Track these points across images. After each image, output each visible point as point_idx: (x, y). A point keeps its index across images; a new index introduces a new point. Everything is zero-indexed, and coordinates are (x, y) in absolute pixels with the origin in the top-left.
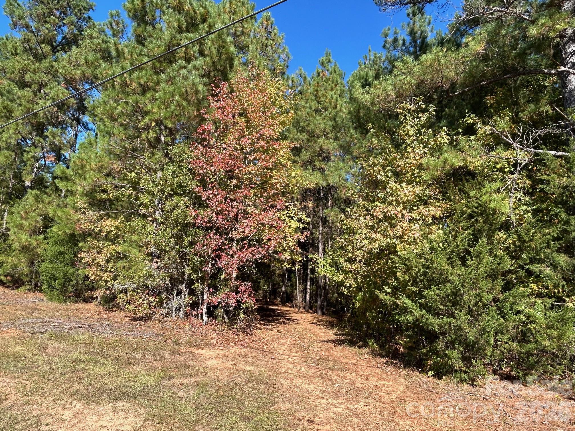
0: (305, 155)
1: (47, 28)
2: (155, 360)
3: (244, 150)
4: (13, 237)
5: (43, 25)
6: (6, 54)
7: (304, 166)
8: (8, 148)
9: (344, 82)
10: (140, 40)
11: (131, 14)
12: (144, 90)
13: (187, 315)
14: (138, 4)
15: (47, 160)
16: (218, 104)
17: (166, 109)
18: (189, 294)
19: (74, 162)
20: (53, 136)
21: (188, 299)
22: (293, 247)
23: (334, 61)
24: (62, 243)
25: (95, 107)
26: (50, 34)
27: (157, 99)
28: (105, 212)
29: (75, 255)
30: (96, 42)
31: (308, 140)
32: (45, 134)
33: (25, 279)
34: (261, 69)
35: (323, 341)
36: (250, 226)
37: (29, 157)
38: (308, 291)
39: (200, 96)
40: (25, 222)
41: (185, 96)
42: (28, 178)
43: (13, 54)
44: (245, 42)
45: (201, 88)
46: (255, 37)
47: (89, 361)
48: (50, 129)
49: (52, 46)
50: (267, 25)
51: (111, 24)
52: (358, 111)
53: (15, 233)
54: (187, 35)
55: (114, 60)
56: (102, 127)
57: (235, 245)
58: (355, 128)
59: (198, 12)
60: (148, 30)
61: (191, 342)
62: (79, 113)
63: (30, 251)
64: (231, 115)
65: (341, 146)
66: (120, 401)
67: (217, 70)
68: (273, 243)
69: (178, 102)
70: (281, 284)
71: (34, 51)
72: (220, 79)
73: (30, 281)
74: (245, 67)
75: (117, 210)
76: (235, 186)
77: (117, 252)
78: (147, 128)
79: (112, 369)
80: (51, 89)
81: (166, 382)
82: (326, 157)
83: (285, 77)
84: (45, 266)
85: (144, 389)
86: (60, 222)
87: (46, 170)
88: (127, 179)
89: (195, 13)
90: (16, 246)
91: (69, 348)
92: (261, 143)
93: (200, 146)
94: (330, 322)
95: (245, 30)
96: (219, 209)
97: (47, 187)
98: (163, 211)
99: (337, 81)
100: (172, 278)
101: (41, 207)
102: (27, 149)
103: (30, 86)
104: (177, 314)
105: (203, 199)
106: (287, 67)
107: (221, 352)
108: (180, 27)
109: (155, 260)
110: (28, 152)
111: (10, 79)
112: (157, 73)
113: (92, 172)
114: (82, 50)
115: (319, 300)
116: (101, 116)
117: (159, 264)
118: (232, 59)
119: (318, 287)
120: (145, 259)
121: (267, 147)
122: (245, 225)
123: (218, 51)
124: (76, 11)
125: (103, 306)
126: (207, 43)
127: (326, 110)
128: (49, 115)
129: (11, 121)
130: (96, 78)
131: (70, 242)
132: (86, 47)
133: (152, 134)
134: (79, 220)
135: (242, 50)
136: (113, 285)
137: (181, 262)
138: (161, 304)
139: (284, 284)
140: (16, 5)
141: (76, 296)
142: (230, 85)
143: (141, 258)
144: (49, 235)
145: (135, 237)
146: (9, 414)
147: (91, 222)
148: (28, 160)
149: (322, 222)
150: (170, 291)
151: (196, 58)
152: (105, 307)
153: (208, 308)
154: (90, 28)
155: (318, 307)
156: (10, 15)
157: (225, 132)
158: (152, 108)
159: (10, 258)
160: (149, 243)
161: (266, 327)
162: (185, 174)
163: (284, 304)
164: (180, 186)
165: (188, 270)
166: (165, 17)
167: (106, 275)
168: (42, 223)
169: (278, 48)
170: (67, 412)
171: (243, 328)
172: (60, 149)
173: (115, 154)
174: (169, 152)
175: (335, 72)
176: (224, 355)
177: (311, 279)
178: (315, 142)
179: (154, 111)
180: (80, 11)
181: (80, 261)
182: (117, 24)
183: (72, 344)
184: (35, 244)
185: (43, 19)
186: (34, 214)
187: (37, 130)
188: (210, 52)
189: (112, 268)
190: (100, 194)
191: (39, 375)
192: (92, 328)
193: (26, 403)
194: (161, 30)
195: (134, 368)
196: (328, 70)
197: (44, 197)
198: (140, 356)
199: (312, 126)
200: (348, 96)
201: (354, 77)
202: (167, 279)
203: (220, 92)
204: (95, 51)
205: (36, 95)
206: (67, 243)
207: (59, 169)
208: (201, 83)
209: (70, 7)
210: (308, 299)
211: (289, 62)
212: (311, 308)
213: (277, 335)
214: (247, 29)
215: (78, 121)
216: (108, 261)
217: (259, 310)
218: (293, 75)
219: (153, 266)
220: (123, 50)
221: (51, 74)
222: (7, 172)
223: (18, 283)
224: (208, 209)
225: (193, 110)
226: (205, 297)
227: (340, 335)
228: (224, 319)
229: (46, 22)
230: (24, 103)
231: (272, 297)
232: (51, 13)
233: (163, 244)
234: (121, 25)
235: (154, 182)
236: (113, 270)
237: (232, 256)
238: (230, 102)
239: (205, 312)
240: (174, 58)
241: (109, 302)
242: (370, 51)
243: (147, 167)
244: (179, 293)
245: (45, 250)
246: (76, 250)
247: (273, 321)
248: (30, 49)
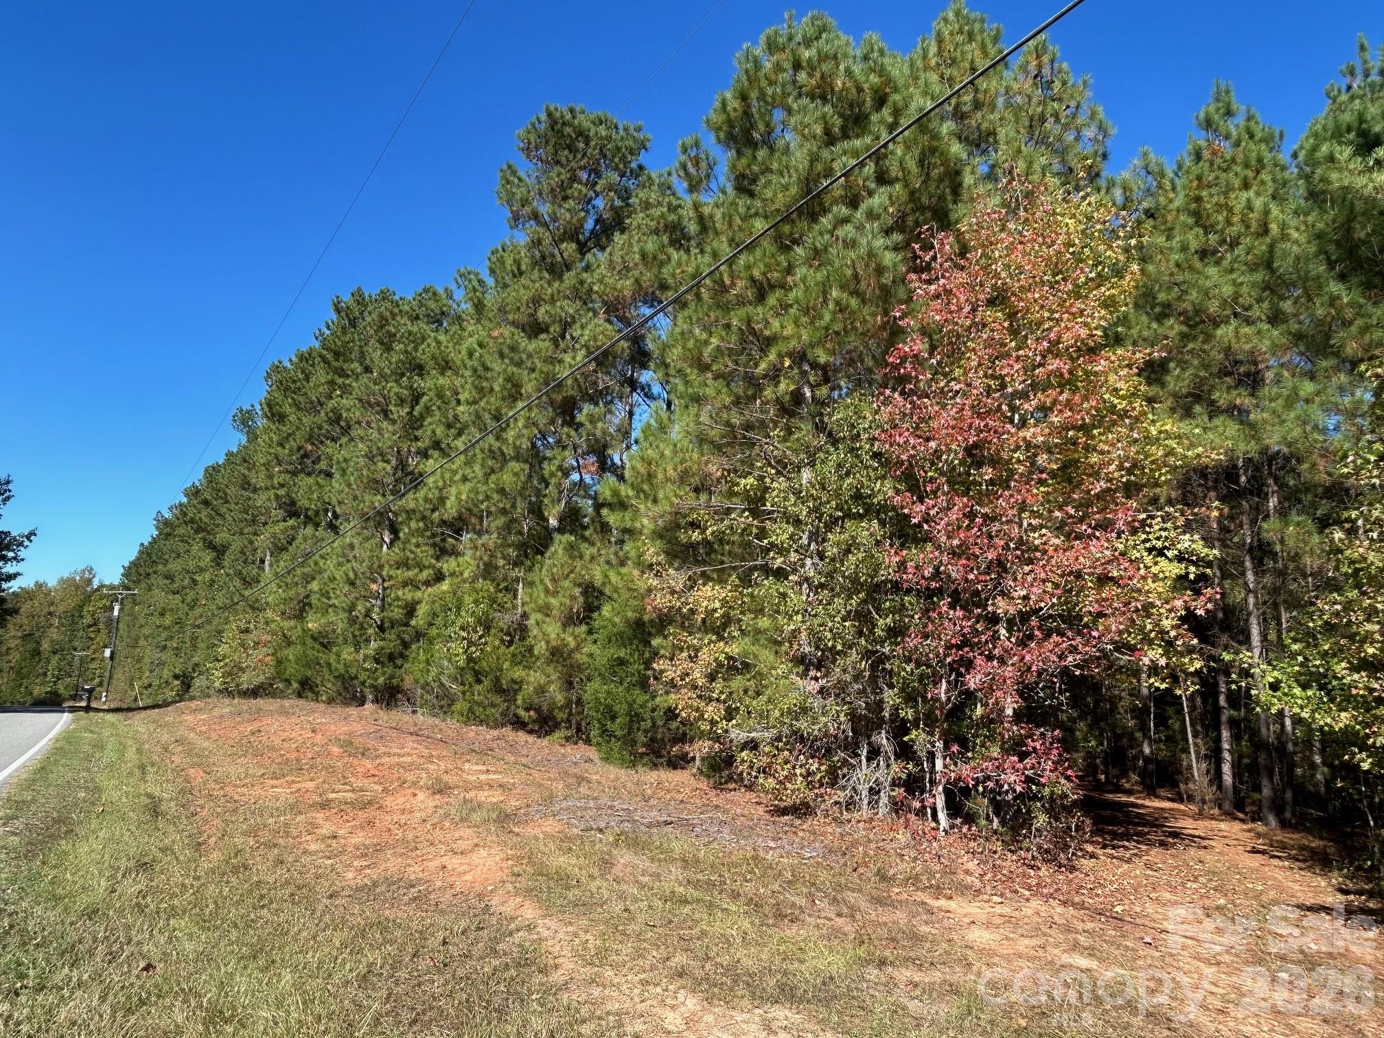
0: (1178, 380)
1: (568, 210)
2: (839, 915)
3: (1010, 390)
4: (535, 632)
5: (560, 206)
6: (503, 278)
7: (1184, 406)
8: (517, 458)
9: (1284, 157)
10: (745, 185)
11: (722, 135)
12: (762, 291)
13: (897, 807)
14: (735, 110)
15: (583, 471)
16: (933, 287)
17: (812, 322)
18: (897, 756)
19: (633, 468)
20: (591, 422)
21: (898, 769)
22: (1173, 633)
23: (1243, 109)
24: (620, 639)
25: (665, 347)
26: (574, 220)
27: (791, 306)
28: (699, 570)
29: (648, 664)
30: (656, 212)
31: (1184, 337)
32: (578, 420)
33: (561, 716)
34: (1035, 177)
35: (1298, 907)
36: (1044, 581)
37: (553, 468)
38: (1227, 756)
39: (887, 279)
40: (554, 601)
41: (852, 286)
42: (554, 511)
43: (514, 276)
44: (984, 126)
45: (889, 258)
46: (1008, 105)
47: (698, 901)
48: (587, 408)
49: (578, 242)
50: (1040, 67)
51: (684, 167)
52: (1347, 227)
53: (538, 624)
54: (846, 144)
55: (693, 243)
56: (681, 388)
57: (1003, 632)
58: (1342, 277)
59: (866, 86)
60: (759, 158)
61: (916, 878)
62: (633, 367)
63: (565, 660)
64: (967, 309)
65: (1299, 337)
66: (777, 1006)
67: (922, 209)
68: (1114, 624)
69: (838, 303)
70: (1138, 735)
71: (549, 260)
72: (931, 229)
73: (569, 721)
74: (990, 186)
75: (722, 563)
76: (991, 482)
77: (729, 658)
78: (775, 375)
79: (746, 925)
80: (583, 327)
81: (872, 973)
82: (1248, 374)
83: (1103, 183)
84: (594, 689)
85: (824, 983)
86: (615, 596)
87: (582, 493)
88: (736, 494)
89: (860, 90)
90: (540, 648)
91: (654, 868)
92: (1054, 364)
93: (896, 395)
94: (1314, 852)
95: (981, 96)
96: (956, 542)
97: (585, 528)
98: (822, 558)
99: (1260, 160)
100: (854, 717)
101: (578, 569)
102: (548, 453)
103: (547, 331)
104: (873, 804)
105: (914, 521)
106: (1105, 156)
107: (999, 909)
108: (827, 132)
109: (812, 673)
110: (550, 460)
111: (513, 323)
112: (786, 249)
113: (669, 484)
114: (631, 237)
115: (1265, 782)
116: (680, 364)
117: (822, 682)
118: (958, 173)
119: (1259, 744)
120: (791, 672)
121: (1070, 372)
122: (1029, 578)
123: (921, 162)
124: (617, 160)
125: (708, 777)
126: (892, 153)
127: (1234, 244)
128: (581, 380)
129: (520, 405)
130: (664, 287)
131: (635, 637)
132: (639, 227)
133: (785, 386)
134: (650, 590)
135: (978, 146)
136: (726, 731)
137: (873, 679)
138: (833, 778)
139: (1146, 736)
140: (516, 181)
141: (654, 753)
142: (959, 235)
143: (782, 668)
144: (596, 624)
145: (764, 623)
146: (565, 997)
147: (673, 592)
148: (552, 475)
149: (1253, 559)
150: (851, 747)
151: (871, 194)
152: (712, 781)
153: (948, 793)
154: (644, 187)
155: (1266, 804)
156: (508, 202)
157: (955, 354)
158: (782, 327)
159: (532, 672)
160: (795, 633)
161: (1109, 851)
162: (867, 467)
163: (1152, 792)
164: (858, 497)
165: (890, 697)
166: (793, 121)
167: (710, 708)
168: (581, 599)
169: (1074, 116)
170: (670, 1015)
171: (1047, 851)
172: (605, 447)
173: (712, 442)
174: (826, 419)
175: (1252, 137)
176: (1008, 919)
177: (1233, 723)
178: (1208, 337)
179: (785, 333)
180: (623, 158)
181: (656, 678)
182: (697, 164)
183: (660, 860)
184: (573, 644)
185: (560, 194)
186: (567, 584)
187: (563, 413)
188: (903, 169)
189: (722, 692)
190: (686, 532)
191: (606, 922)
192: (694, 826)
193: (593, 981)
194: (787, 151)
195: (795, 928)
196: (1227, 137)
197: (584, 546)
198: (802, 902)
199: (1194, 295)
200: (1302, 191)
201: (1316, 135)
202: (842, 718)
203: (934, 258)
204: (656, 232)
205: (557, 346)
206: (629, 639)
207: (606, 487)
208: (887, 248)
209: (605, 157)
210: (1228, 778)
211: (1108, 142)
212: (1239, 804)
213: (1147, 877)
214: (986, 91)
215: (633, 384)
216: (712, 677)
217: (1086, 805)
218: (1126, 174)
219: (809, 688)
220: (711, 216)
221: (580, 298)
222: (518, 505)
223: (546, 722)
224: (929, 547)
225: (874, 315)
226: (939, 764)
227: (1360, 893)
228: (991, 821)
229: (565, 198)
230: (539, 365)
231: (1114, 771)
232: (574, 179)
233: (829, 635)
234: (703, 165)
235: (797, 493)
236: (723, 697)
237: (1002, 661)
238: (962, 277)
239: (940, 802)
240: (821, 204)
241: (720, 770)
242: (1362, 48)
243: (779, 462)
244: (874, 753)
245: (591, 655)
246: (647, 655)
247: (1127, 836)
248: (543, 257)
